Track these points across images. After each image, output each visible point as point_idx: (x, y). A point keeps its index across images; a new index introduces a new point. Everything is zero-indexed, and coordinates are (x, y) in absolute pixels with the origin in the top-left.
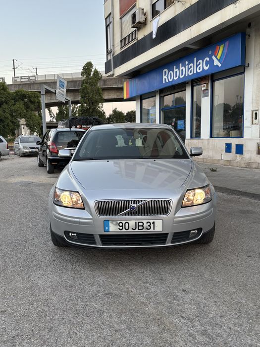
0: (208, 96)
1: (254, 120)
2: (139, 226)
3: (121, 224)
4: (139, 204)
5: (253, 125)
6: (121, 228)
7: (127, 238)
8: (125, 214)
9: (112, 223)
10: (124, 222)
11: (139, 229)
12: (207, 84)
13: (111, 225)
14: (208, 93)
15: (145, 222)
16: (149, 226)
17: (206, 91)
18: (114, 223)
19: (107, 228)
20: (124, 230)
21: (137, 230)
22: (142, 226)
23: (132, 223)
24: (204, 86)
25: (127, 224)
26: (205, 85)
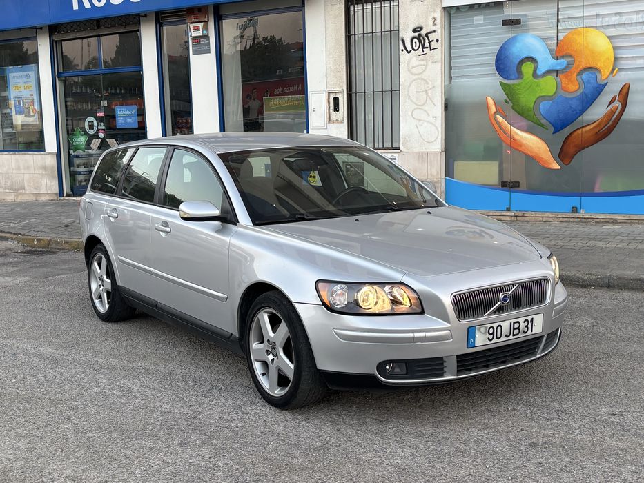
0: (208, 51)
1: (333, 114)
2: (514, 329)
3: (491, 331)
4: (512, 291)
5: (331, 125)
6: (491, 337)
7: (493, 355)
8: (495, 312)
9: (479, 330)
10: (495, 325)
11: (514, 335)
12: (206, 23)
13: (478, 334)
14: (209, 44)
15: (521, 320)
16: (527, 326)
17: (203, 41)
18: (483, 329)
19: (471, 341)
20: (495, 340)
21: (511, 337)
22: (518, 328)
23: (506, 325)
24: (197, 29)
25: (499, 329)
26: (201, 25)
